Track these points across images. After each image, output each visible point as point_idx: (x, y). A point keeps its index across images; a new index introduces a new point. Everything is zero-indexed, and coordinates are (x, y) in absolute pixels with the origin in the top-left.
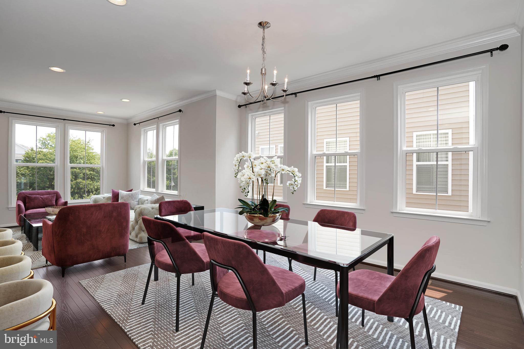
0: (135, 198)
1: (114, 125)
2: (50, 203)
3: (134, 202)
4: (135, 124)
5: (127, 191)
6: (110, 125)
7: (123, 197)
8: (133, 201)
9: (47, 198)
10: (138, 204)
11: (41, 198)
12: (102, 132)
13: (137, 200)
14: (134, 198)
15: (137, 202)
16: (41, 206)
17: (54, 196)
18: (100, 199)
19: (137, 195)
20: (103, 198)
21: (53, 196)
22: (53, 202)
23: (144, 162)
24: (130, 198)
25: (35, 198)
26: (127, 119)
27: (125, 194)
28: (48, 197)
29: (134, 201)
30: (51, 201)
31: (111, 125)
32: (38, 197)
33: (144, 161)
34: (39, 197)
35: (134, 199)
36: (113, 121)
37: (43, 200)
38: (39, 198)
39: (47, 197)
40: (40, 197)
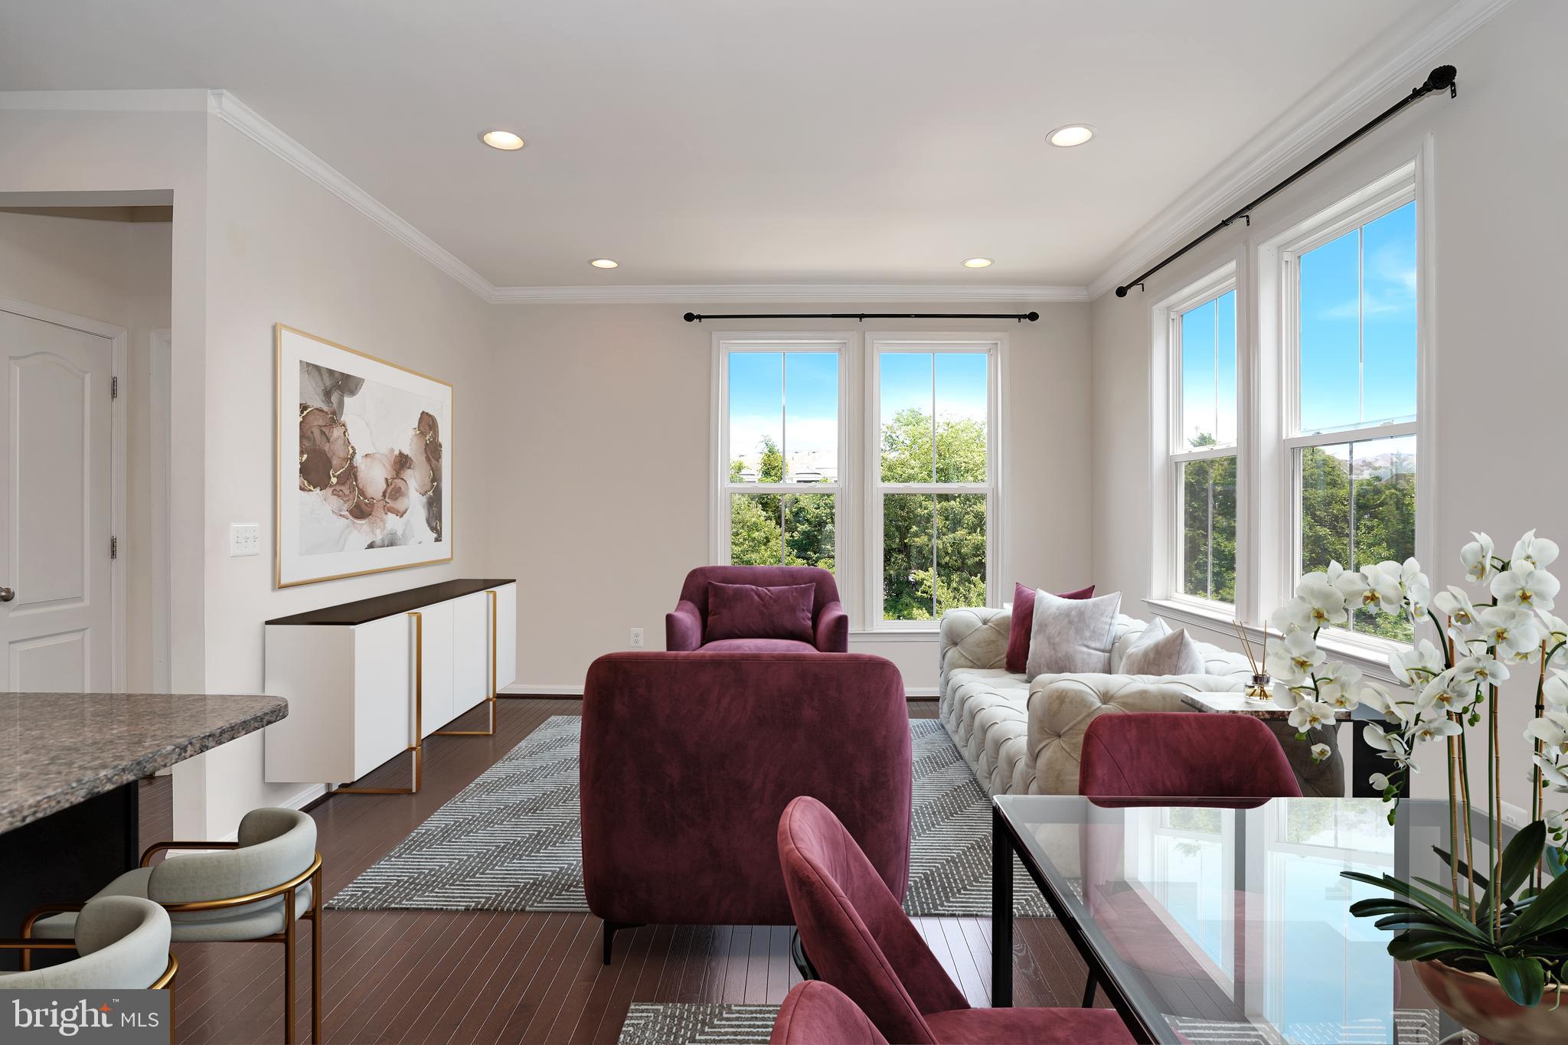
0: (1095, 635)
1: (1033, 316)
2: (787, 622)
3: (1090, 654)
4: (1121, 292)
5: (1064, 597)
6: (1019, 317)
7: (1046, 625)
8: (1085, 649)
9: (777, 599)
10: (1108, 669)
11: (759, 596)
12: (992, 350)
13: (1105, 642)
14: (1087, 634)
15: (1103, 651)
16: (754, 628)
17: (807, 589)
18: (969, 625)
19: (1104, 619)
20: (981, 624)
21: (804, 593)
22: (800, 615)
23: (1172, 464)
24: (1072, 632)
25: (740, 595)
26: (1085, 282)
27: (1053, 610)
28: (783, 591)
29: (1088, 647)
30: (793, 609)
31: (1025, 316)
32: (747, 590)
33: (1169, 458)
34: (752, 590)
35: (1091, 638)
36: (1032, 297)
37: (764, 605)
38: (752, 598)
39: (781, 591)
40: (756, 593)
